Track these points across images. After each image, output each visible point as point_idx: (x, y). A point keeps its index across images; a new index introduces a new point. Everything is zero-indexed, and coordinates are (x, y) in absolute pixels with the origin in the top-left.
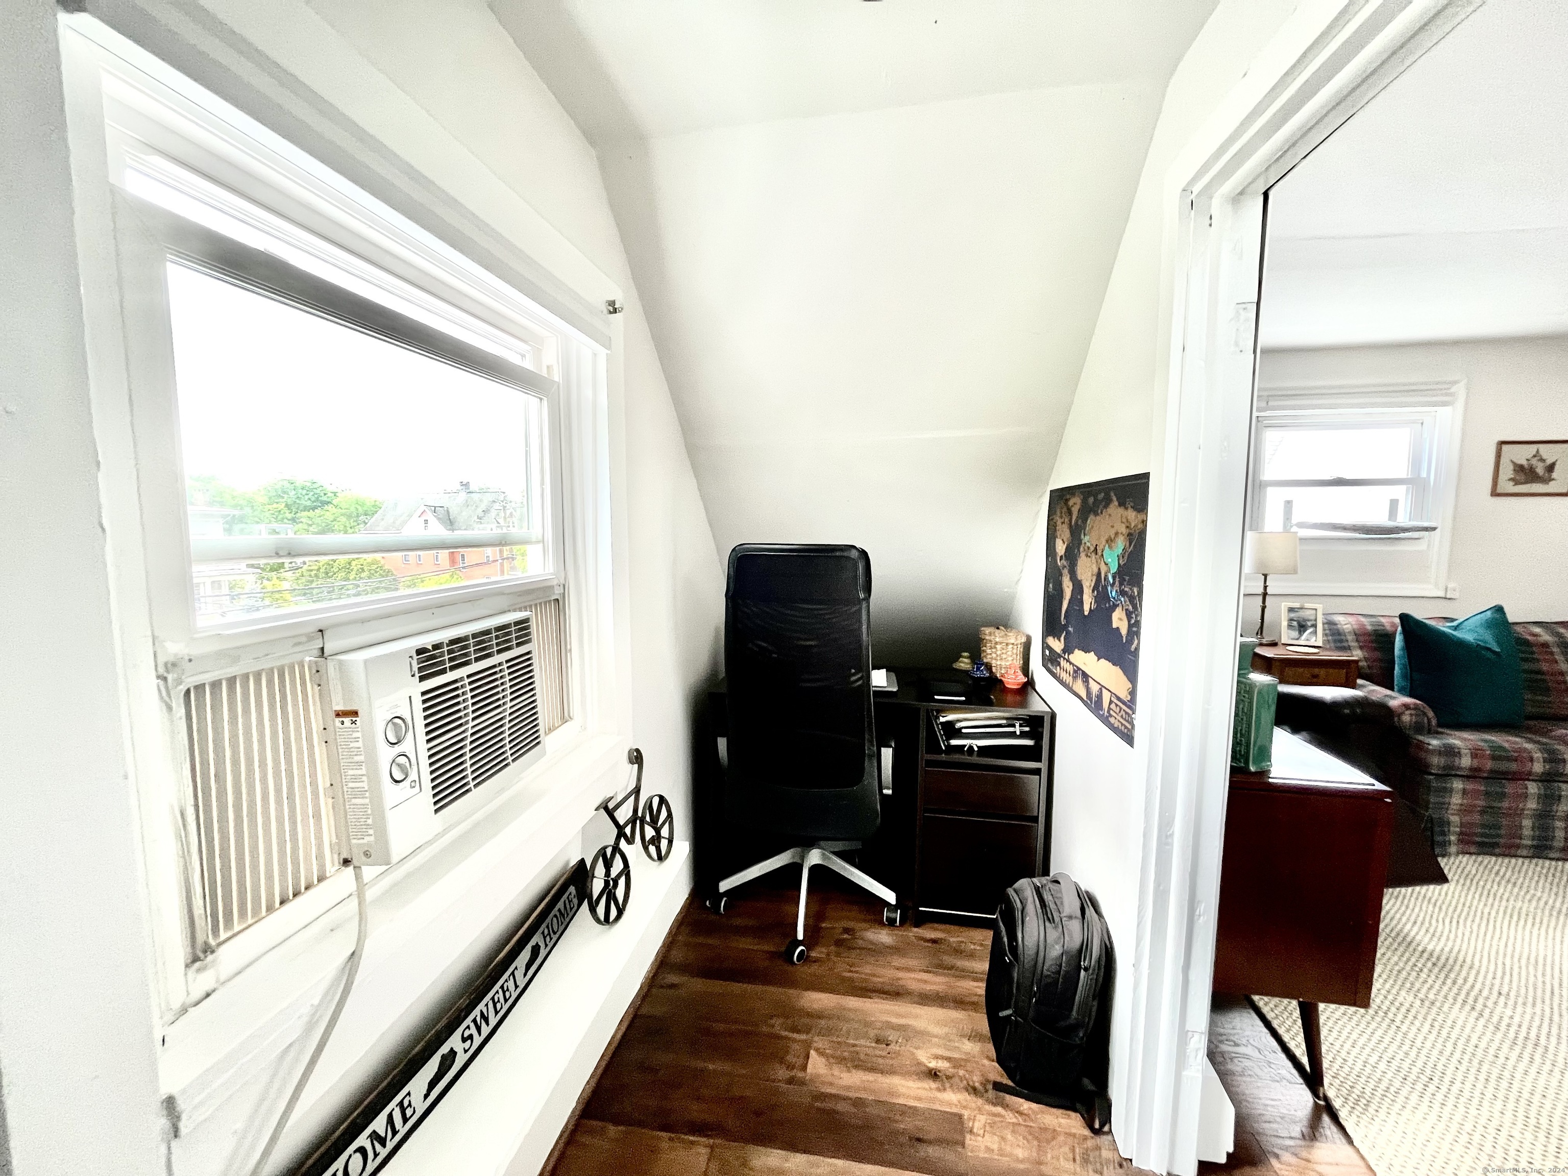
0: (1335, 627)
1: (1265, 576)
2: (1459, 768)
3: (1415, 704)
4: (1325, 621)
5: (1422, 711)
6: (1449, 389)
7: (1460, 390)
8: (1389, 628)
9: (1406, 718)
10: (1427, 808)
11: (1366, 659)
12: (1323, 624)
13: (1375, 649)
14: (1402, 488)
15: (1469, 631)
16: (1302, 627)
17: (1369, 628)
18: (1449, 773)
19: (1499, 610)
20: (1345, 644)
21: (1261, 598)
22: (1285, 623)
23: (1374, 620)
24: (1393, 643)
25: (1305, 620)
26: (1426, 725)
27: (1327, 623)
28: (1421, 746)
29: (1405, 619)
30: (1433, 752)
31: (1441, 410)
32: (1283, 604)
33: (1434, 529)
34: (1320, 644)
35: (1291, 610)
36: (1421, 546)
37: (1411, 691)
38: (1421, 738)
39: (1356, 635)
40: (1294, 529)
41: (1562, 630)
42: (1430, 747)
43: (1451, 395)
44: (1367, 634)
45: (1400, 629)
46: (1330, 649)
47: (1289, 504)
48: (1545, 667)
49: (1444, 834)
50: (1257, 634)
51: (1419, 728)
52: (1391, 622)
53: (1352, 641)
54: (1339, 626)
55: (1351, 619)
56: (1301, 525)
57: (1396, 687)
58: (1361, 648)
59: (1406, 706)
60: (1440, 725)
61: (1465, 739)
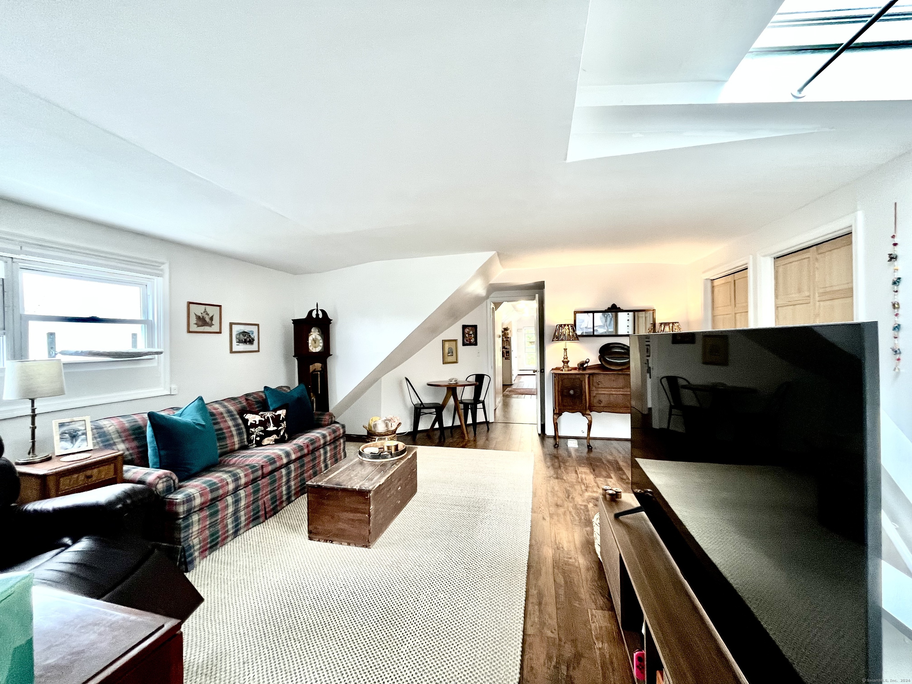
0: (102, 430)
1: (33, 401)
2: (195, 507)
3: (165, 474)
4: (93, 427)
5: (169, 477)
6: (160, 267)
7: (166, 267)
8: (141, 423)
9: (160, 486)
10: (180, 543)
11: (128, 449)
12: (92, 429)
13: (134, 440)
14: (139, 326)
15: (188, 415)
16: (73, 437)
17: (127, 425)
18: (189, 513)
19: (201, 399)
20: (111, 442)
21: (30, 419)
22: (57, 437)
23: (128, 419)
24: (144, 433)
25: (76, 431)
26: (173, 485)
27: (96, 428)
28: (172, 503)
29: (151, 416)
30: (179, 504)
31: (156, 278)
32: (53, 421)
33: (161, 353)
34: (91, 447)
35: (62, 425)
36: (154, 364)
37: (160, 465)
38: (171, 496)
39: (118, 433)
40: (59, 357)
41: (226, 404)
42: (178, 501)
43: (162, 270)
44: (125, 430)
45: (149, 423)
46: (100, 449)
47: (51, 335)
48: (222, 425)
49: (191, 555)
50: (29, 453)
51: (169, 490)
52: (142, 419)
53: (117, 438)
54: (105, 429)
55: (114, 422)
56: (63, 353)
57: (150, 465)
58: (123, 441)
59: (160, 478)
60: (180, 481)
61: (196, 486)
